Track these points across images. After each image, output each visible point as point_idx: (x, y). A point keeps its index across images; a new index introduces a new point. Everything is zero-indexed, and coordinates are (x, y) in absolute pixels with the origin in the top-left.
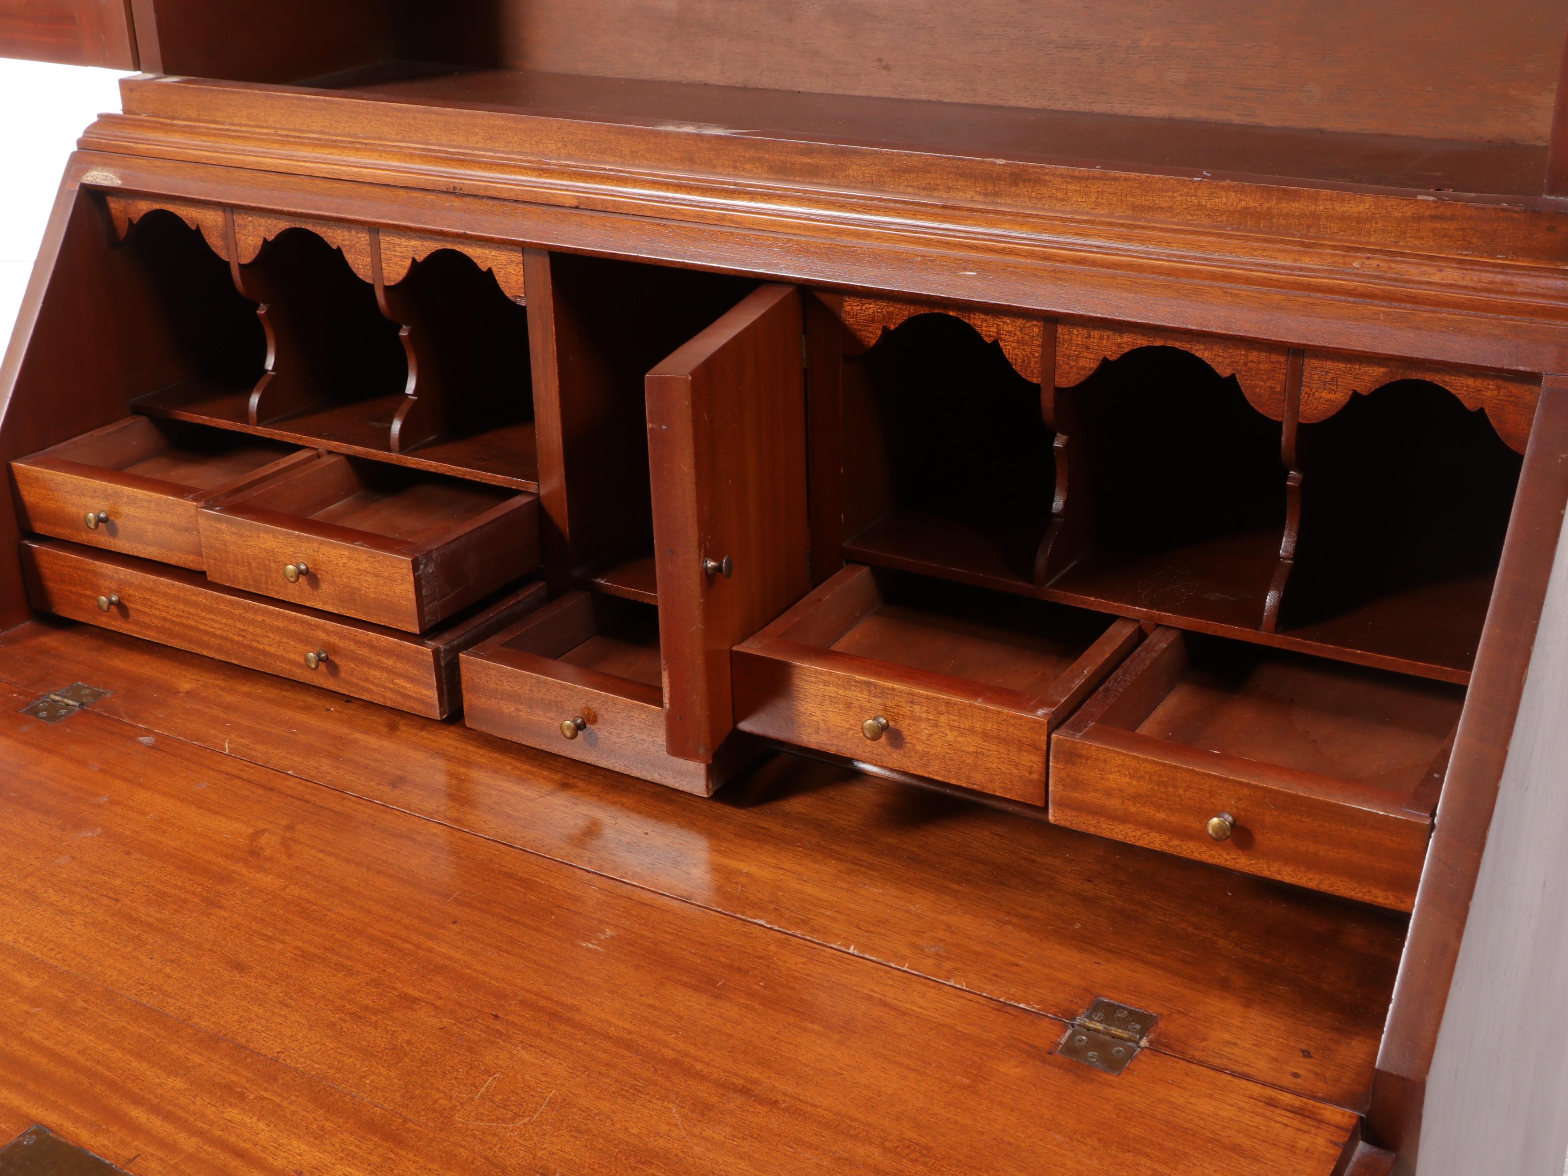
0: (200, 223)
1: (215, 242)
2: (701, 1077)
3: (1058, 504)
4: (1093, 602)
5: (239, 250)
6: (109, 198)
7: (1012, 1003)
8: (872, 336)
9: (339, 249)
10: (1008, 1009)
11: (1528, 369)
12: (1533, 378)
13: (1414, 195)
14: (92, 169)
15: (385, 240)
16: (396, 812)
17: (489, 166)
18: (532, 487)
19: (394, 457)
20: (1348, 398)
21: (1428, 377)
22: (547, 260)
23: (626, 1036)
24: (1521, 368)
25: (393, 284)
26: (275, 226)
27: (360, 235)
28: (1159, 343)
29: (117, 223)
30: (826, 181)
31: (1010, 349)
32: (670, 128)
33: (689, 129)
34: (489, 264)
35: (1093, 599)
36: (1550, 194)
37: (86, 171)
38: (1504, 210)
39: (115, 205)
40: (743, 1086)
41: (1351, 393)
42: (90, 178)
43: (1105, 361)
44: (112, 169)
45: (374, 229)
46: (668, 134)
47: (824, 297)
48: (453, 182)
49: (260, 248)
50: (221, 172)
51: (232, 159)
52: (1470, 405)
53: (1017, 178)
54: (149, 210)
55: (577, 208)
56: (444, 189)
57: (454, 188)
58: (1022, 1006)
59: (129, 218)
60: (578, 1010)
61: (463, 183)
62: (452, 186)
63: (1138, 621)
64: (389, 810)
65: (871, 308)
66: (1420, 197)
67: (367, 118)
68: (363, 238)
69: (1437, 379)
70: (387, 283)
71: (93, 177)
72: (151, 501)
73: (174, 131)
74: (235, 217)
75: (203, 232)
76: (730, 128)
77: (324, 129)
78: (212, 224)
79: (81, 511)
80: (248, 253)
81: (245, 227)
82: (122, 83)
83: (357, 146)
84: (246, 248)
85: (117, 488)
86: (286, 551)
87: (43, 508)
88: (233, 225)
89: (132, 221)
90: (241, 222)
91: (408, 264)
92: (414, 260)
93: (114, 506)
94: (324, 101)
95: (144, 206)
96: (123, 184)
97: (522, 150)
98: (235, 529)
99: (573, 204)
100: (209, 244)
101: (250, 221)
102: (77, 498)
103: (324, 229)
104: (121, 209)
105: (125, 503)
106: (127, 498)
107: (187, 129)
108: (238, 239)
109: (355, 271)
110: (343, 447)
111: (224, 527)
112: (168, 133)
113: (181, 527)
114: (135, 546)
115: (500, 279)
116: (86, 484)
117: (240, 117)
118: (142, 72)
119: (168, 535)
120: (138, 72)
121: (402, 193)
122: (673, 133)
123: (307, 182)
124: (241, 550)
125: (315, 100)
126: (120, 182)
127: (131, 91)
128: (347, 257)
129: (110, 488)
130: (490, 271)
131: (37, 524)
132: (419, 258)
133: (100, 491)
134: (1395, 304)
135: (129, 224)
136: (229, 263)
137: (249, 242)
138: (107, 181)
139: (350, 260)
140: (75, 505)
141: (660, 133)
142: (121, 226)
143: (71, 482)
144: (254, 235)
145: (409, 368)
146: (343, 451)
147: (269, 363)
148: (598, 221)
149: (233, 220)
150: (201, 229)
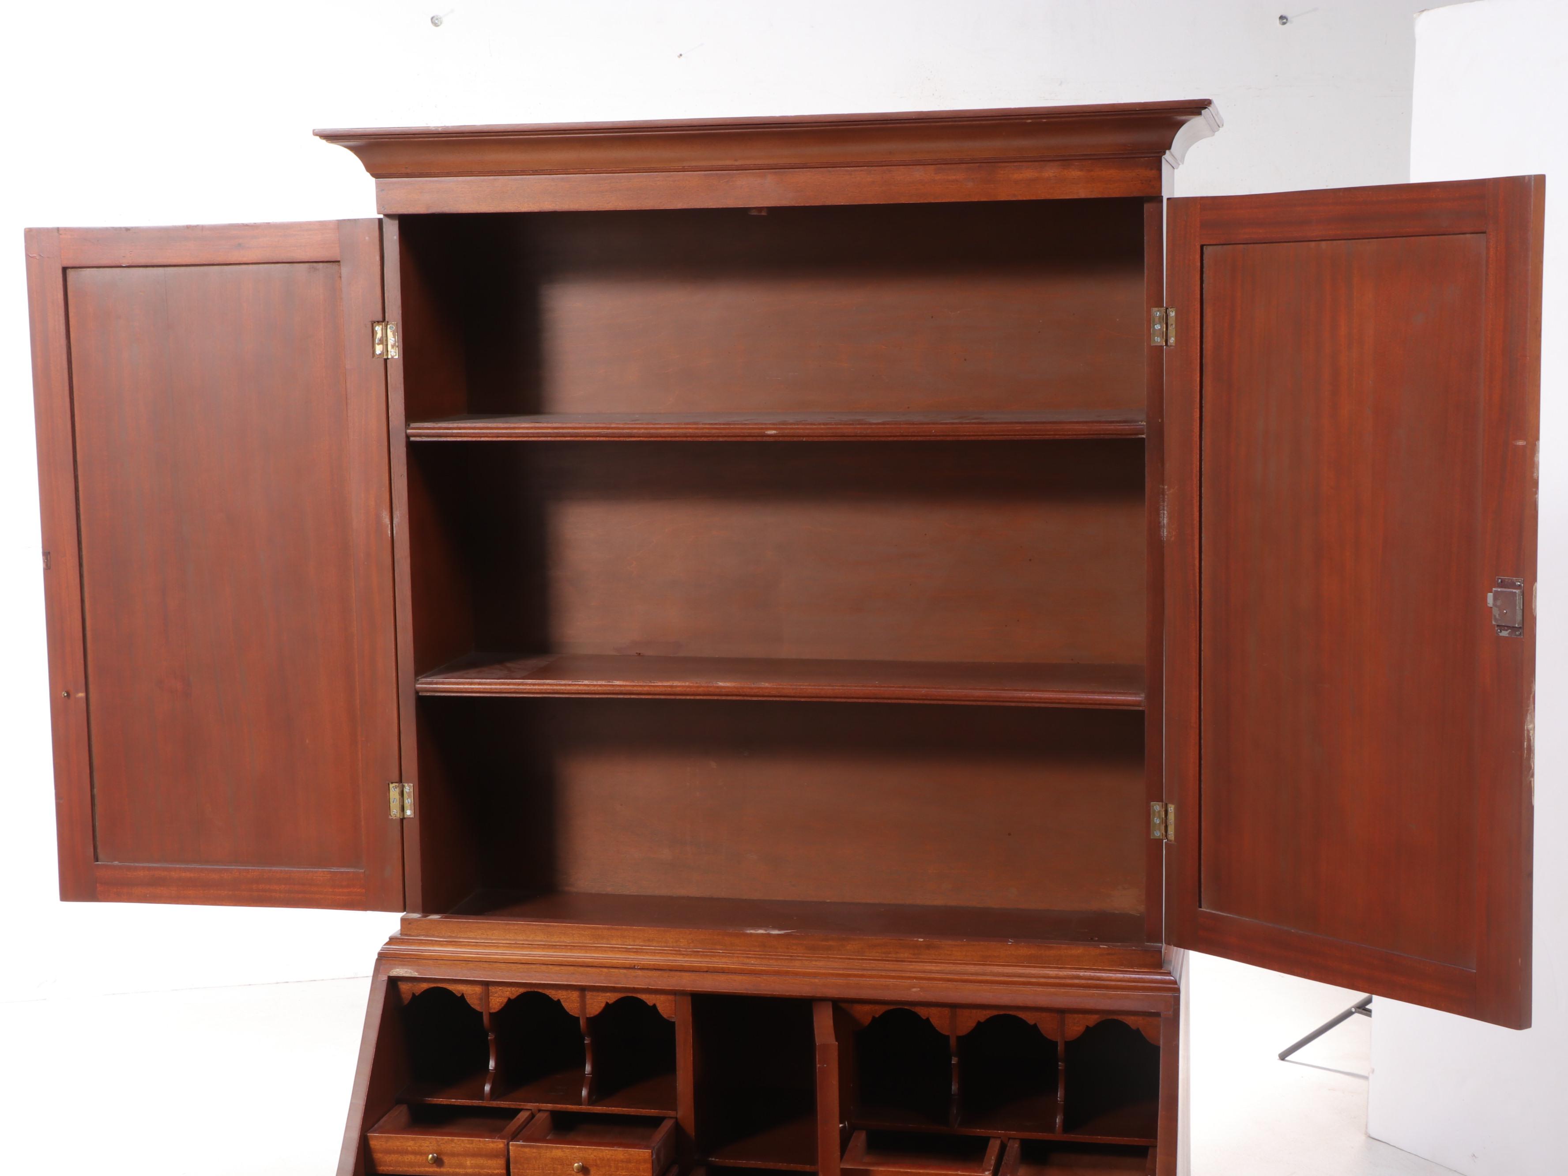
0: (464, 992)
1: (474, 1003)
3: (954, 1088)
4: (979, 1132)
5: (491, 1005)
6: (399, 983)
8: (867, 1021)
9: (559, 1000)
11: (1155, 1011)
12: (1157, 1015)
13: (1099, 946)
14: (395, 968)
15: (589, 995)
17: (654, 954)
18: (671, 1113)
19: (584, 1108)
20: (1084, 1029)
21: (1115, 1017)
22: (689, 998)
24: (1153, 1011)
25: (592, 1016)
26: (517, 991)
27: (573, 992)
28: (1002, 1013)
29: (404, 996)
30: (835, 952)
31: (935, 1022)
32: (752, 931)
33: (761, 931)
34: (654, 1002)
35: (979, 1130)
36: (1147, 942)
37: (392, 969)
38: (1134, 950)
39: (404, 987)
41: (1085, 1026)
42: (394, 973)
43: (979, 1022)
44: (410, 967)
45: (582, 989)
46: (751, 934)
47: (843, 1005)
48: (634, 963)
49: (505, 1003)
50: (486, 965)
52: (1133, 1027)
53: (928, 947)
54: (428, 988)
55: (707, 971)
56: (628, 966)
57: (635, 966)
59: (413, 993)
61: (640, 963)
63: (1000, 1138)
65: (867, 1008)
66: (1101, 946)
68: (575, 995)
69: (1120, 1018)
70: (588, 1016)
71: (392, 972)
72: (472, 1143)
73: (445, 944)
74: (490, 988)
75: (466, 997)
76: (780, 929)
77: (544, 940)
78: (473, 992)
79: (418, 1157)
80: (496, 1006)
81: (496, 993)
82: (403, 920)
83: (569, 947)
84: (495, 1004)
85: (448, 1139)
86: (569, 1158)
87: (388, 1158)
88: (489, 992)
89: (414, 994)
90: (493, 990)
91: (603, 1005)
92: (607, 1003)
93: (443, 1149)
94: (544, 925)
95: (425, 986)
96: (419, 975)
97: (668, 945)
98: (535, 1150)
99: (705, 970)
100: (469, 1003)
101: (500, 990)
102: (416, 1148)
103: (550, 991)
104: (408, 988)
105: (452, 1147)
106: (455, 1143)
107: (453, 943)
108: (490, 1000)
109: (568, 1010)
110: (550, 1106)
111: (527, 1150)
112: (442, 945)
113: (493, 1155)
114: (455, 1170)
115: (661, 1009)
116: (425, 1139)
117: (487, 935)
118: (408, 912)
119: (482, 1162)
120: (405, 913)
121: (605, 970)
122: (754, 933)
123: (543, 967)
124: (538, 1162)
125: (538, 925)
126: (417, 974)
127: (409, 924)
128: (563, 1004)
129: (443, 1139)
130: (654, 1005)
131: (381, 1168)
132: (610, 1002)
133: (435, 1142)
134: (1099, 989)
135: (411, 996)
136: (482, 1013)
137: (497, 1000)
138: (407, 973)
139: (565, 1005)
140: (414, 1153)
141: (747, 934)
142: (407, 997)
143: (413, 1139)
144: (501, 997)
145: (587, 1061)
146: (549, 1108)
147: (492, 1064)
148: (723, 977)
149: (488, 988)
150: (465, 995)
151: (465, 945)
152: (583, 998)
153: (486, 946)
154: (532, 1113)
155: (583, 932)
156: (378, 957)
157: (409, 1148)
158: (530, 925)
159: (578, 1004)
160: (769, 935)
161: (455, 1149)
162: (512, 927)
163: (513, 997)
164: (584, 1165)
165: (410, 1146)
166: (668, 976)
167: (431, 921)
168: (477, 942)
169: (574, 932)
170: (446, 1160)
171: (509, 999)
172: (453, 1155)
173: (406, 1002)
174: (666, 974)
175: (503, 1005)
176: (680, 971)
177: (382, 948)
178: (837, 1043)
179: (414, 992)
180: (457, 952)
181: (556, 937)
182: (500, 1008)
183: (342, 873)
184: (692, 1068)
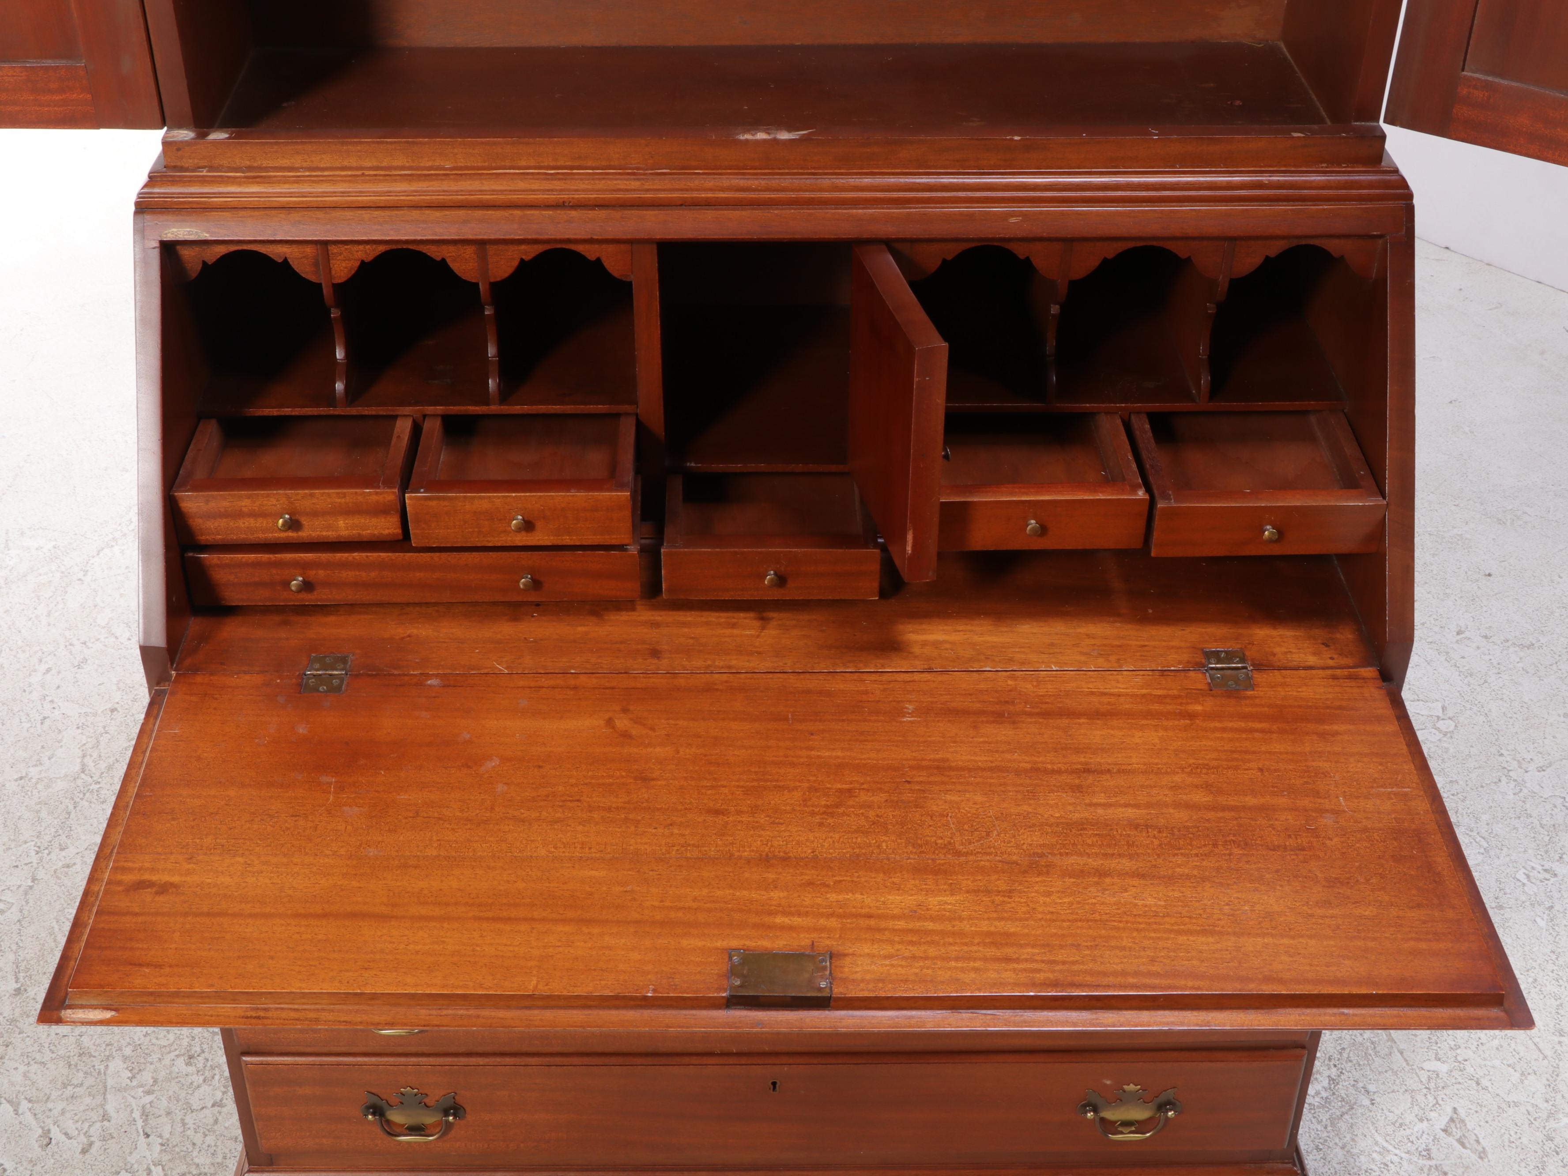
0: (288, 256)
1: (306, 271)
2: (1059, 772)
4: (1088, 407)
5: (333, 272)
6: (178, 247)
7: (1166, 669)
8: (934, 266)
9: (444, 260)
10: (1166, 673)
11: (1378, 232)
12: (1381, 237)
13: (1289, 134)
14: (166, 227)
15: (491, 249)
16: (682, 675)
17: (591, 181)
18: (631, 408)
19: (494, 409)
21: (1311, 243)
22: (654, 249)
23: (991, 765)
25: (499, 279)
26: (374, 250)
27: (466, 249)
28: (1139, 244)
29: (191, 268)
31: (1037, 261)
32: (748, 136)
33: (761, 136)
34: (598, 255)
35: (1088, 405)
39: (186, 253)
40: (1084, 769)
41: (1264, 259)
42: (169, 235)
43: (1106, 260)
44: (196, 224)
45: (481, 244)
46: (747, 140)
47: (899, 246)
48: (562, 197)
49: (356, 269)
51: (325, 201)
52: (1337, 256)
53: (1030, 147)
54: (227, 252)
55: (681, 205)
56: (554, 204)
57: (564, 202)
58: (1172, 668)
59: (203, 261)
60: (948, 760)
61: (573, 198)
62: (561, 201)
64: (676, 675)
65: (934, 247)
66: (1293, 135)
67: (452, 153)
68: (472, 250)
70: (492, 280)
71: (166, 234)
72: (345, 497)
73: (244, 183)
74: (329, 248)
75: (291, 263)
76: (790, 129)
77: (407, 165)
78: (301, 255)
79: (260, 520)
80: (342, 274)
81: (341, 254)
82: (166, 144)
83: (451, 177)
84: (341, 270)
85: (306, 493)
86: (502, 510)
87: (211, 525)
88: (328, 254)
89: (204, 263)
90: (335, 251)
91: (515, 263)
92: (522, 260)
93: (298, 508)
94: (405, 142)
95: (222, 250)
96: (211, 236)
97: (612, 163)
98: (446, 503)
99: (679, 203)
100: (298, 271)
101: (346, 249)
102: (256, 508)
103: (428, 247)
104: (193, 254)
105: (313, 503)
106: (318, 498)
107: (257, 180)
108: (331, 265)
109: (459, 275)
110: (440, 409)
111: (433, 503)
112: (240, 184)
113: (380, 511)
114: (322, 533)
115: (608, 264)
116: (268, 496)
117: (312, 161)
118: (170, 128)
119: (363, 521)
120: (165, 128)
121: (518, 212)
122: (752, 140)
123: (416, 213)
124: (452, 518)
125: (395, 142)
126: (207, 235)
127: (178, 150)
128: (451, 265)
129: (298, 494)
130: (598, 260)
131: (203, 538)
132: (527, 258)
133: (284, 499)
134: (1291, 203)
135: (201, 265)
136: (321, 284)
137: (344, 265)
138: (192, 234)
139: (455, 267)
140: (253, 515)
141: (741, 141)
142: (194, 268)
143: (248, 497)
144: (349, 260)
145: (489, 337)
146: (439, 412)
147: (340, 354)
148: (710, 214)
149: (327, 250)
150: (289, 260)
151: (279, 182)
152: (483, 257)
153: (314, 182)
154: (414, 421)
155: (471, 151)
156: (136, 208)
157: (245, 509)
158: (382, 143)
159: (476, 264)
160: (775, 140)
161: (318, 506)
162: (350, 147)
163: (368, 259)
164: (526, 519)
165: (246, 506)
166: (622, 218)
167: (215, 143)
168: (299, 176)
169: (456, 151)
170: (304, 521)
171: (363, 262)
172: (315, 514)
173: (194, 274)
174: (617, 214)
175: (353, 272)
176: (638, 206)
177: (140, 193)
178: (945, 344)
179: (205, 259)
180: (268, 195)
181: (427, 159)
182: (350, 276)
183: (46, 69)
184: (659, 346)
